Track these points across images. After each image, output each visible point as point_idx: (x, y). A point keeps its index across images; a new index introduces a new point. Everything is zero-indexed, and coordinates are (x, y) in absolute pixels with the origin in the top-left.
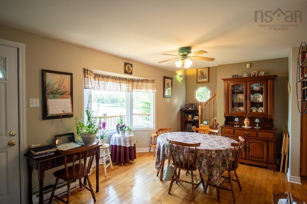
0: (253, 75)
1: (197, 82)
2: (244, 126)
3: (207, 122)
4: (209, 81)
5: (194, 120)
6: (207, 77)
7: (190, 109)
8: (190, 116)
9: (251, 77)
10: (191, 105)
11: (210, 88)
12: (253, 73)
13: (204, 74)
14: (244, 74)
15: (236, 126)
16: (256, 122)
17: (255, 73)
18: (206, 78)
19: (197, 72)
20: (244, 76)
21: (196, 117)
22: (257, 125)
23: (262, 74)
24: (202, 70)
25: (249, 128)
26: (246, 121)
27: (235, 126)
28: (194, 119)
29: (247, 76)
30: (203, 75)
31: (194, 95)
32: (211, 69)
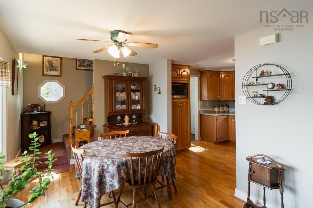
0: (130, 75)
1: (43, 75)
2: (125, 123)
3: (85, 126)
4: (60, 76)
5: (41, 127)
6: (59, 69)
7: (35, 112)
8: (35, 123)
9: (129, 77)
10: (36, 107)
11: (62, 83)
12: (130, 73)
13: (53, 65)
14: (123, 73)
15: (119, 125)
16: (133, 118)
17: (131, 74)
18: (57, 70)
19: (43, 61)
20: (124, 76)
21: (43, 122)
22: (134, 121)
23: (136, 75)
24: (50, 60)
25: (129, 125)
26: (127, 118)
27: (117, 125)
28: (41, 125)
29: (126, 76)
30: (53, 67)
31: (37, 91)
32: (63, 61)
